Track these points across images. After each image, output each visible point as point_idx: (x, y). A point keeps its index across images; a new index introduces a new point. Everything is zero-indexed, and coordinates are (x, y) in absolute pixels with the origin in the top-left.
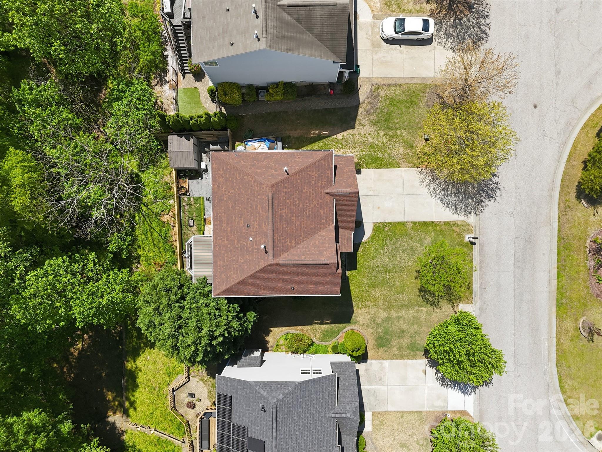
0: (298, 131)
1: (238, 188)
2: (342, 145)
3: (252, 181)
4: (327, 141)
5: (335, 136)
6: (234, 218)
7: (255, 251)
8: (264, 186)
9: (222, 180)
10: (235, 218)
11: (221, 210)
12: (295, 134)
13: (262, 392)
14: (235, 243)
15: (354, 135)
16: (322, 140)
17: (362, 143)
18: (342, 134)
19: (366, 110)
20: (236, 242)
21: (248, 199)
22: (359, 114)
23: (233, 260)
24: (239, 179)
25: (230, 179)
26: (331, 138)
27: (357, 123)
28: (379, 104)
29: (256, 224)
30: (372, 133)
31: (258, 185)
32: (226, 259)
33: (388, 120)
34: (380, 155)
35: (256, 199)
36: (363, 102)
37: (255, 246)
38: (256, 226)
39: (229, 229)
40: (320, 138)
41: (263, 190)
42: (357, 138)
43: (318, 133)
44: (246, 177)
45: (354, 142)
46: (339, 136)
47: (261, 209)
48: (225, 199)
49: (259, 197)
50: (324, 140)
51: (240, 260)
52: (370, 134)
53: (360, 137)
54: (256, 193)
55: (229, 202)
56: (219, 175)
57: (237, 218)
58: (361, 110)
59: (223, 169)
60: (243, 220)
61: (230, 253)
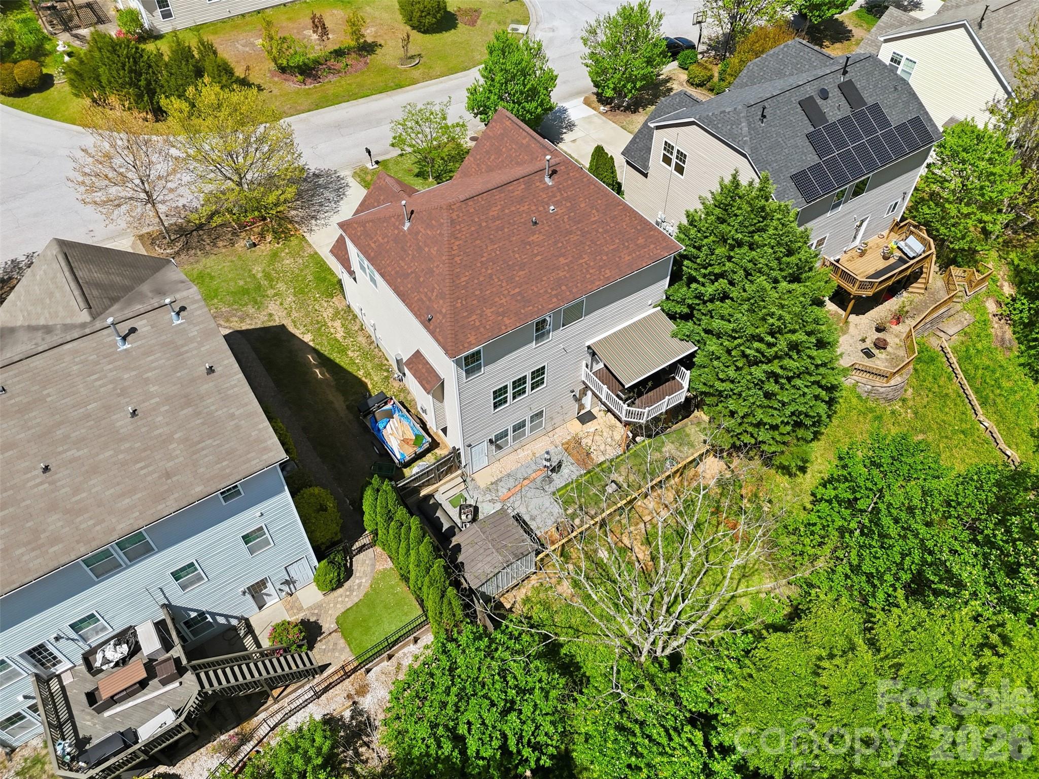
0: (331, 398)
1: (484, 270)
2: (320, 327)
3: (457, 243)
4: (325, 350)
5: (311, 344)
6: (539, 258)
7: (565, 195)
8: (454, 216)
9: (488, 312)
10: (537, 255)
11: (541, 291)
12: (339, 403)
13: (746, 129)
14: (576, 238)
15: (294, 322)
16: (328, 356)
17: (302, 305)
18: (301, 336)
19: (242, 319)
20: (574, 238)
21: (492, 241)
22: (253, 327)
23: (606, 232)
24: (467, 274)
25: (478, 292)
26: (317, 347)
27: (271, 324)
28: (223, 309)
29: (522, 209)
30: (278, 303)
31: (458, 227)
32: (612, 247)
33: (245, 291)
34: (310, 278)
35: (484, 224)
36: (230, 328)
37: (559, 198)
38: (526, 207)
39: (562, 260)
40: (325, 362)
41: (461, 215)
42: (296, 315)
43: (317, 368)
44: (457, 259)
45: (307, 315)
46: (307, 338)
47: (494, 209)
48: (517, 290)
49: (477, 220)
50: (326, 353)
51: (597, 218)
52: (281, 304)
53: (294, 311)
54: (473, 229)
55: (517, 279)
56: (484, 321)
57: (536, 252)
58: (245, 327)
59: (468, 317)
60: (532, 238)
61: (598, 243)
